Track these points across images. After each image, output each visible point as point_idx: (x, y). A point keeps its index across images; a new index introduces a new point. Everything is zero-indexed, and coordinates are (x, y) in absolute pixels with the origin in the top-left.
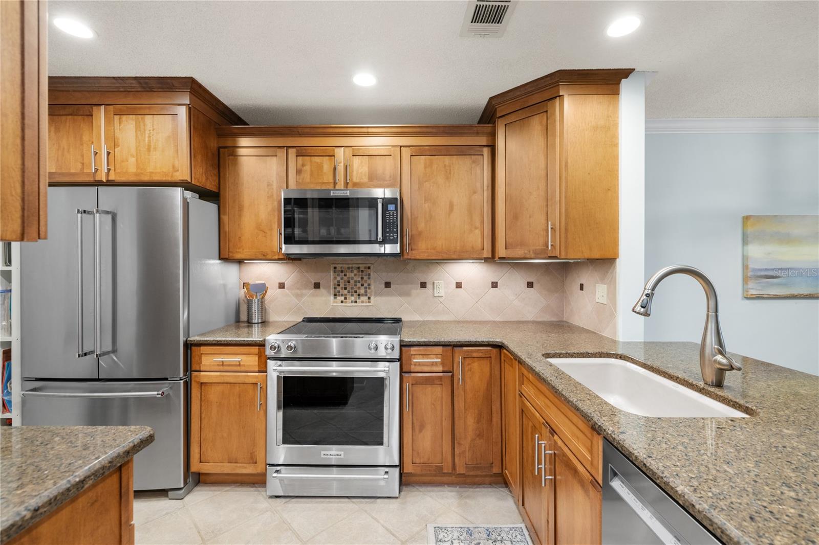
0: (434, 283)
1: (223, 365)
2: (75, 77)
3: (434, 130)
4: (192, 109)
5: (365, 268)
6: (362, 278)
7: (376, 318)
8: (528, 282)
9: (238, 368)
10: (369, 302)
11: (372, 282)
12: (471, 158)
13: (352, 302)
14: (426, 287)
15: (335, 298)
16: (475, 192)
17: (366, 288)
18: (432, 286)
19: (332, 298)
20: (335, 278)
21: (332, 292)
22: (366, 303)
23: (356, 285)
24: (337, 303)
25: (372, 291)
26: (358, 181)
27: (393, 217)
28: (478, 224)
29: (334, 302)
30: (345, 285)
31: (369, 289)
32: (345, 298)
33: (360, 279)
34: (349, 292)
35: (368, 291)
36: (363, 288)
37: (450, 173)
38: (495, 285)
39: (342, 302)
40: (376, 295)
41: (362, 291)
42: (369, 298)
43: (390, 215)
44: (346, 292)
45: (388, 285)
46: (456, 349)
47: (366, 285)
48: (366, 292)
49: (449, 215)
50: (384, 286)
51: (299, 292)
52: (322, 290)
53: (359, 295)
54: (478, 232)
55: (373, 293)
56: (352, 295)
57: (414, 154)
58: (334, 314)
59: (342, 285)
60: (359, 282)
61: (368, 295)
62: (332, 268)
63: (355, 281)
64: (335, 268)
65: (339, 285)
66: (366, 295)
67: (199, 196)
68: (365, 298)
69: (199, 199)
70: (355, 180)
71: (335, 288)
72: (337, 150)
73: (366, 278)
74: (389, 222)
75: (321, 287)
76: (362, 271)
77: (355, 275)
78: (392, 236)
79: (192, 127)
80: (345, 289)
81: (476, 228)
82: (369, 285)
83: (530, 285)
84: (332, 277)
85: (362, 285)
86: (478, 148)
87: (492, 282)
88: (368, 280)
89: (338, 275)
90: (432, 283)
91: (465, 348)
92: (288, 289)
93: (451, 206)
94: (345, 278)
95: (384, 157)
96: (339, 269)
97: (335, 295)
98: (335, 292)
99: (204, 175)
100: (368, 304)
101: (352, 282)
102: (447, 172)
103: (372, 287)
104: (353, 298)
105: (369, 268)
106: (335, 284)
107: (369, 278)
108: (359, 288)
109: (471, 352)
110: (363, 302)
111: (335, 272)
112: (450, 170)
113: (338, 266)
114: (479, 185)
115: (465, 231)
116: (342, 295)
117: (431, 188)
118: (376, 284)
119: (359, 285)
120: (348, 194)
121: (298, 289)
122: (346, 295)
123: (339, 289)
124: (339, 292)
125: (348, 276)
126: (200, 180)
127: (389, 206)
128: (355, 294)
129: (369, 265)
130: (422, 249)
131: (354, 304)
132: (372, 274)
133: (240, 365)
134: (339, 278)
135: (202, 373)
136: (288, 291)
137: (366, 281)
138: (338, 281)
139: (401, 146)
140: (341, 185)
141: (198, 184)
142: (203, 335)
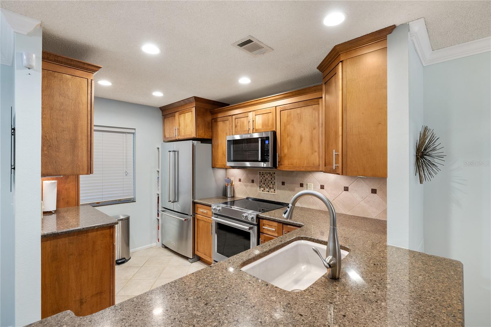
0: (307, 184)
1: (203, 213)
2: (168, 105)
3: (290, 94)
4: (197, 108)
5: (273, 173)
6: (271, 179)
7: (277, 202)
8: (372, 189)
9: (206, 215)
10: (275, 192)
11: (276, 181)
12: (312, 107)
13: (267, 191)
14: (303, 187)
15: (260, 189)
16: (314, 129)
17: (273, 184)
18: (306, 186)
19: (259, 188)
20: (260, 178)
21: (259, 185)
22: (273, 193)
23: (269, 182)
24: (261, 191)
25: (276, 187)
26: (257, 128)
27: (268, 147)
28: (317, 149)
29: (259, 191)
30: (264, 182)
31: (275, 185)
32: (264, 189)
33: (270, 179)
34: (266, 186)
35: (274, 186)
36: (272, 184)
37: (300, 118)
38: (346, 189)
39: (263, 191)
40: (278, 189)
41: (271, 186)
42: (275, 190)
43: (266, 146)
44: (264, 186)
45: (283, 183)
46: (284, 226)
47: (273, 183)
48: (273, 186)
49: (300, 144)
50: (281, 184)
51: (246, 183)
52: (255, 184)
53: (270, 188)
54: (316, 154)
55: (276, 188)
56: (267, 188)
57: (282, 110)
58: (260, 197)
59: (263, 182)
60: (270, 181)
61: (274, 188)
62: (259, 173)
63: (268, 180)
64: (260, 173)
65: (261, 182)
66: (273, 188)
67: (201, 142)
68: (272, 190)
69: (201, 143)
70: (256, 128)
71: (260, 183)
72: (249, 113)
73: (273, 179)
74: (266, 150)
75: (254, 182)
76: (271, 175)
77: (268, 177)
78: (267, 158)
79: (197, 115)
80: (264, 184)
81: (315, 152)
82: (275, 183)
83: (374, 191)
84: (259, 177)
85: (272, 183)
86: (316, 100)
87: (344, 187)
88: (274, 180)
89: (261, 176)
90: (306, 184)
91: (289, 226)
92: (242, 182)
93: (301, 139)
94: (264, 178)
95: (268, 114)
96: (261, 173)
97: (260, 187)
98: (260, 185)
99: (203, 133)
100: (274, 193)
101: (267, 180)
102: (299, 118)
103: (276, 184)
104: (267, 189)
105: (275, 173)
106: (260, 181)
107: (274, 179)
108: (270, 184)
109: (292, 229)
110: (272, 192)
111: (260, 175)
112: (301, 116)
113: (261, 172)
114: (317, 124)
115: (309, 154)
116: (263, 187)
117: (291, 128)
118: (278, 183)
119: (270, 182)
120: (249, 137)
121: (246, 182)
122: (264, 187)
123: (261, 184)
124: (261, 185)
125: (265, 177)
126: (201, 135)
127: (266, 141)
128: (268, 187)
129: (274, 172)
130: (286, 165)
131: (268, 193)
132: (276, 177)
133: (207, 214)
134: (261, 178)
135: (198, 215)
136: (242, 183)
137: (273, 181)
138: (261, 180)
139: (276, 106)
140: (251, 131)
141: (200, 137)
142: (201, 199)
